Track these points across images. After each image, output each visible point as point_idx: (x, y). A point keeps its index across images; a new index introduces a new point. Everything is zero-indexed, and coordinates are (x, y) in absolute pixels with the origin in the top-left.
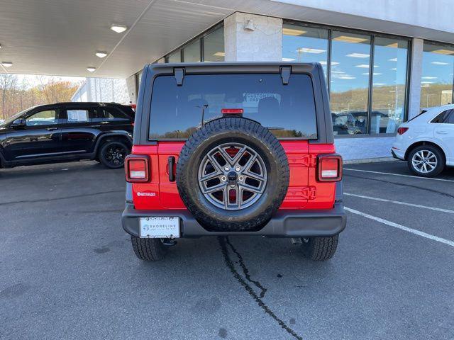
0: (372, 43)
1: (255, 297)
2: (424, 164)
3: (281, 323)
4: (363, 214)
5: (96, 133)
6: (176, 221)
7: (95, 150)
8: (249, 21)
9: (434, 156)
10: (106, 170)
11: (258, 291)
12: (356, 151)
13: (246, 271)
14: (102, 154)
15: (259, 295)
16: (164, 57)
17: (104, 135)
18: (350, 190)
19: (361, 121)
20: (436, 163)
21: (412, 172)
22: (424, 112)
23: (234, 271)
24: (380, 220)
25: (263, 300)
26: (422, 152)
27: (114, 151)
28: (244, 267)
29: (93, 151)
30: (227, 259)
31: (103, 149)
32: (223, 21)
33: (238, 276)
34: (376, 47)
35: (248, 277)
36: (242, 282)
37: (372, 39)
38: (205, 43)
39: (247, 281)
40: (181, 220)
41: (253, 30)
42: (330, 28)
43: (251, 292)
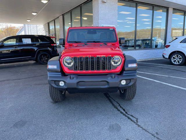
0: (153, 10)
1: (134, 122)
2: (177, 61)
3: (153, 135)
4: (161, 82)
5: (36, 49)
7: (35, 56)
9: (181, 57)
10: (41, 65)
11: (135, 120)
12: (146, 55)
13: (124, 110)
14: (39, 58)
15: (136, 122)
16: (62, 15)
17: (39, 49)
18: (150, 72)
19: (148, 43)
20: (182, 60)
21: (172, 64)
22: (177, 38)
23: (119, 110)
24: (170, 85)
25: (139, 123)
26: (176, 55)
27: (44, 56)
28: (122, 108)
29: (34, 57)
30: (113, 105)
31: (39, 56)
33: (122, 113)
34: (154, 11)
35: (126, 113)
36: (125, 115)
37: (153, 8)
38: (82, 9)
39: (127, 115)
41: (106, 2)
42: (137, 2)
43: (131, 120)
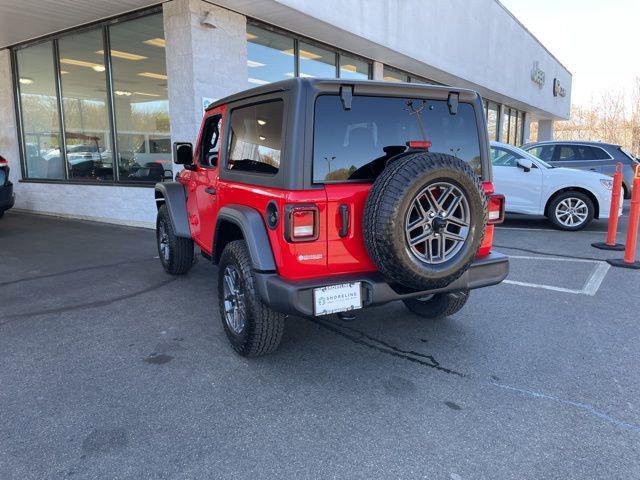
0: (337, 65)
1: (432, 366)
6: (356, 287)
8: (208, 13)
11: (427, 360)
28: (375, 340)
30: (347, 336)
32: (161, 5)
35: (395, 348)
39: (400, 353)
40: (363, 285)
41: (214, 27)
42: (296, 37)
43: (422, 363)
